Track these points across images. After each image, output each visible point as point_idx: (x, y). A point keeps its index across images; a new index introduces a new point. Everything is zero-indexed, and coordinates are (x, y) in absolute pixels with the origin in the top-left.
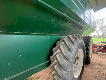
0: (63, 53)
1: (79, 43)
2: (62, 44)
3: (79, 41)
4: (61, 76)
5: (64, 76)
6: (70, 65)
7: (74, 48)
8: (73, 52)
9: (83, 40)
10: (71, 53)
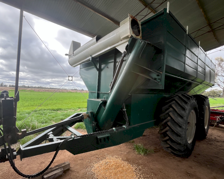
0: (176, 111)
1: (192, 104)
2: (173, 104)
3: (192, 101)
4: (175, 132)
5: (179, 132)
6: (184, 124)
7: (188, 107)
8: (187, 112)
9: (196, 100)
10: (185, 112)
